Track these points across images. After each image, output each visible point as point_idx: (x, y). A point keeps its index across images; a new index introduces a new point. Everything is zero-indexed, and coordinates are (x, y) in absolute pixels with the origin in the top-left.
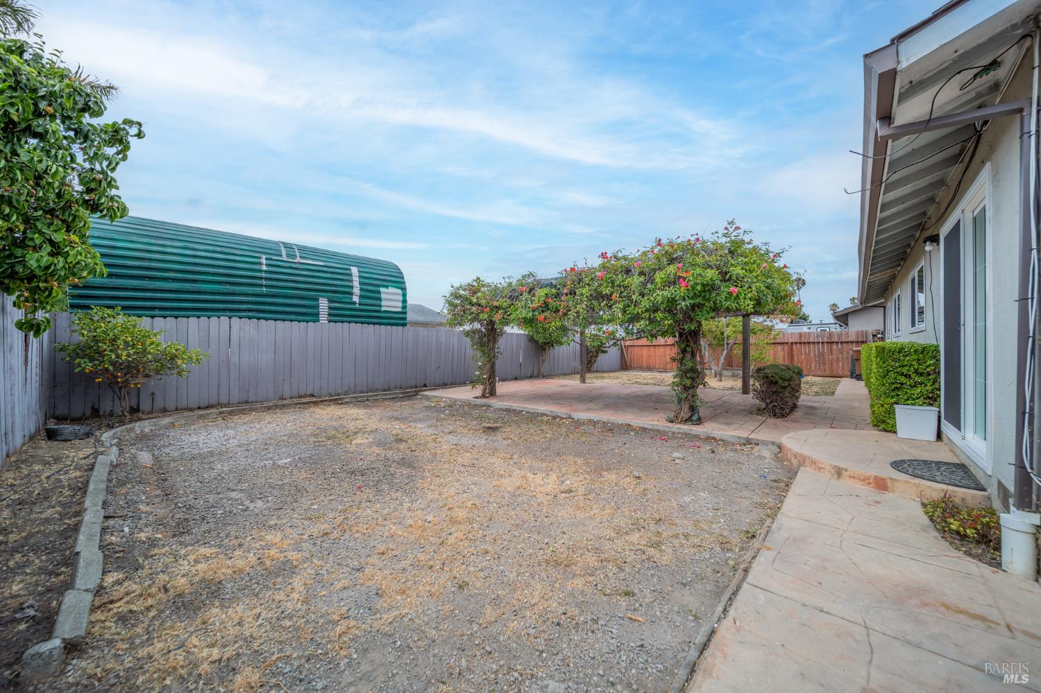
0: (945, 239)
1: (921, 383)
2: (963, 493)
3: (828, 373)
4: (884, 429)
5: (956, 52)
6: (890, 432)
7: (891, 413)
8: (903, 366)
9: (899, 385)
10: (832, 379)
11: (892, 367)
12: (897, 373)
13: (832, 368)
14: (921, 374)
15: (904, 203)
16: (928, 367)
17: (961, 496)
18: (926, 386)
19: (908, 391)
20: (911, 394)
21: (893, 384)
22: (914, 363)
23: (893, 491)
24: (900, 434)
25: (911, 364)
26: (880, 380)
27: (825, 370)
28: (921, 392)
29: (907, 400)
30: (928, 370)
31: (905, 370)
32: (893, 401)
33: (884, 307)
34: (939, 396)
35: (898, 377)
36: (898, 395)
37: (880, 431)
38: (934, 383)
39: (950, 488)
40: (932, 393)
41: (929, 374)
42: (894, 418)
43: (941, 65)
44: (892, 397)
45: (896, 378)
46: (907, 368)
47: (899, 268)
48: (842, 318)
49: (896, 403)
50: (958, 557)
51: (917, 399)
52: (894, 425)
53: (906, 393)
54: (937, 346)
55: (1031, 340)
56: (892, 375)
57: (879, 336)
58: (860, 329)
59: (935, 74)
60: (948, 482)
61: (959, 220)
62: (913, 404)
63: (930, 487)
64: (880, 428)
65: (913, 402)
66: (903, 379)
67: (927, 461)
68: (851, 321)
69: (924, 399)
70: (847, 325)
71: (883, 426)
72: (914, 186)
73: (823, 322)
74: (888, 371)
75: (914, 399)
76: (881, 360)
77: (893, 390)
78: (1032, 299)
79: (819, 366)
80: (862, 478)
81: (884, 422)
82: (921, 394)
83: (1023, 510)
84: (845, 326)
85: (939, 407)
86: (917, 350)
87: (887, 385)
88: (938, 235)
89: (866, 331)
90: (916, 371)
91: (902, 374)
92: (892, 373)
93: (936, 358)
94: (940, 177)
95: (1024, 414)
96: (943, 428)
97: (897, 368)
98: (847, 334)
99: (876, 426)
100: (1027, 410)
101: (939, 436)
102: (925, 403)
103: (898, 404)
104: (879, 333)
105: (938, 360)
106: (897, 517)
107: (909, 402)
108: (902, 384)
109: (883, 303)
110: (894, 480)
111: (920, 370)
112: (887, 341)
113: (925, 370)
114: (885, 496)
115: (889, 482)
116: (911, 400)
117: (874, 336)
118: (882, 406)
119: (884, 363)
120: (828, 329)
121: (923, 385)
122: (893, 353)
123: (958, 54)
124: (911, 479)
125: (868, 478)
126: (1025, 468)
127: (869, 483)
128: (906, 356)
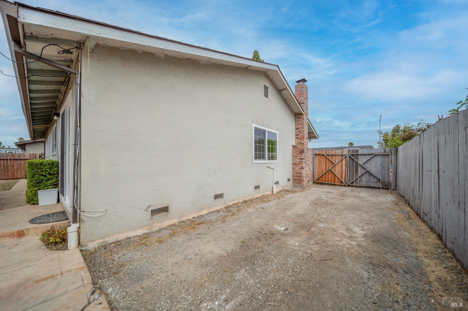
0: (61, 116)
1: (51, 179)
2: (60, 224)
3: (10, 177)
4: (33, 203)
5: (52, 35)
6: (36, 204)
7: (36, 195)
8: (43, 171)
9: (40, 181)
10: (12, 181)
11: (36, 172)
12: (39, 174)
13: (13, 175)
14: (51, 175)
15: (42, 93)
16: (54, 171)
17: (59, 225)
18: (53, 179)
19: (45, 183)
20: (46, 184)
21: (37, 180)
22: (48, 169)
23: (27, 235)
24: (40, 205)
25: (46, 170)
26: (30, 179)
27: (8, 176)
28: (51, 182)
29: (44, 187)
30: (54, 172)
31: (43, 173)
32: (37, 188)
33: (45, 143)
34: (59, 184)
35: (40, 177)
36: (40, 185)
37: (31, 205)
38: (57, 178)
39: (54, 223)
40: (56, 182)
41: (54, 174)
42: (38, 197)
43: (46, 36)
44: (37, 187)
45: (39, 178)
46: (45, 172)
47: (49, 125)
48: (22, 145)
49: (39, 189)
50: (51, 254)
51: (49, 186)
52: (37, 201)
53: (44, 184)
54: (58, 162)
55: (77, 159)
56: (37, 176)
57: (42, 157)
58: (32, 153)
59: (43, 38)
60: (54, 221)
61: (64, 111)
62: (47, 189)
63: (46, 226)
64: (31, 204)
65: (47, 188)
66: (42, 178)
67: (49, 214)
68: (27, 147)
69: (53, 185)
70: (25, 150)
71: (32, 202)
72: (47, 87)
73: (10, 147)
74: (35, 174)
75: (48, 186)
76: (31, 169)
77: (37, 183)
78: (78, 145)
79: (4, 173)
80: (10, 234)
81: (32, 200)
82: (51, 183)
83: (74, 223)
84: (24, 151)
85: (59, 188)
86: (49, 163)
87: (34, 181)
88: (59, 114)
89: (36, 154)
90: (49, 174)
91: (42, 175)
92: (37, 175)
93: (57, 167)
94: (59, 89)
95: (75, 187)
96: (60, 197)
97: (39, 172)
98: (24, 155)
99: (29, 203)
100: (76, 186)
101: (58, 201)
102: (53, 187)
103: (40, 190)
104: (42, 155)
105: (59, 168)
106: (26, 248)
107: (45, 188)
108: (42, 180)
109: (44, 141)
110: (28, 229)
111: (51, 173)
112: (46, 159)
113: (53, 172)
114: (23, 239)
115: (25, 232)
116: (46, 187)
117: (40, 156)
118: (31, 192)
119: (32, 170)
120: (14, 152)
121: (52, 180)
122: (37, 165)
123: (52, 36)
124: (37, 225)
125: (14, 233)
126: (75, 207)
127: (14, 236)
128: (44, 166)
